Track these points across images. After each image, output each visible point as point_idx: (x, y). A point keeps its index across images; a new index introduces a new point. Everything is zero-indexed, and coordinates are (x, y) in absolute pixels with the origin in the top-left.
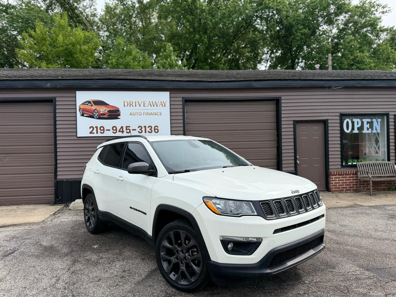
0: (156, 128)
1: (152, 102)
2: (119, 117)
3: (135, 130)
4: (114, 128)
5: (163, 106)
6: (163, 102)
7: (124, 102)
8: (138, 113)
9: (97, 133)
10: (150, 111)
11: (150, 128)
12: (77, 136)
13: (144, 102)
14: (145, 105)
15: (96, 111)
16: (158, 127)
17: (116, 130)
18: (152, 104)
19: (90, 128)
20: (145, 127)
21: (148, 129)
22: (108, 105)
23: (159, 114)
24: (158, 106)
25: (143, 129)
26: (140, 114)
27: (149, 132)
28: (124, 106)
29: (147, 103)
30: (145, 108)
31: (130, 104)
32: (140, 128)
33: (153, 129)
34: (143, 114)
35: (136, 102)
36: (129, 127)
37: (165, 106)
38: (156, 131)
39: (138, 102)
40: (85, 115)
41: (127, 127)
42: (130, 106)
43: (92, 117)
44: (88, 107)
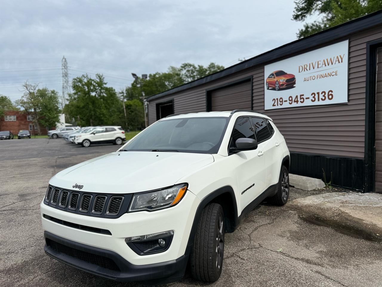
0: (330, 93)
1: (327, 60)
2: (294, 86)
3: (308, 98)
4: (291, 99)
5: (339, 62)
6: (340, 56)
7: (299, 67)
8: (312, 78)
9: (278, 105)
10: (323, 73)
11: (323, 94)
12: (264, 109)
13: (318, 62)
14: (319, 65)
15: (277, 83)
16: (332, 91)
17: (292, 100)
18: (326, 63)
19: (273, 101)
20: (318, 93)
21: (321, 96)
22: (286, 74)
23: (335, 74)
24: (334, 63)
25: (316, 97)
26: (314, 78)
27: (322, 99)
28: (299, 72)
29: (321, 63)
30: (319, 69)
31: (305, 69)
32: (313, 95)
33: (326, 95)
34: (316, 78)
35: (310, 64)
36: (303, 95)
37: (342, 62)
38: (330, 97)
39: (312, 63)
40: (270, 88)
41: (301, 96)
42: (304, 71)
43: (274, 89)
44: (272, 80)
